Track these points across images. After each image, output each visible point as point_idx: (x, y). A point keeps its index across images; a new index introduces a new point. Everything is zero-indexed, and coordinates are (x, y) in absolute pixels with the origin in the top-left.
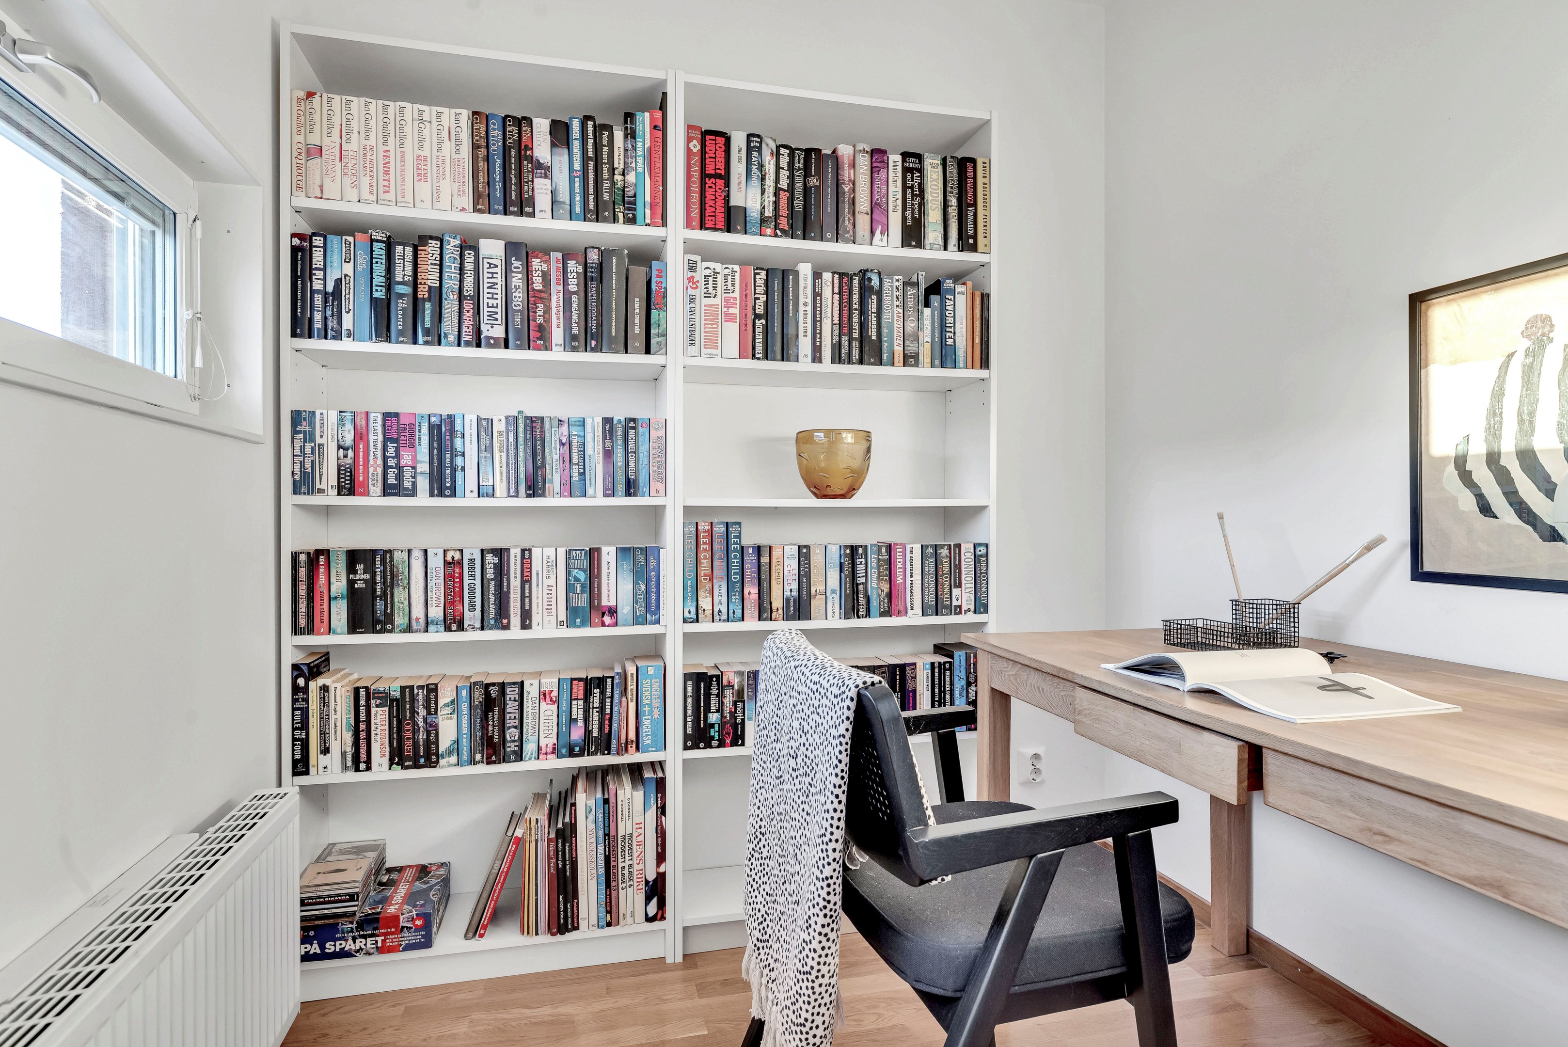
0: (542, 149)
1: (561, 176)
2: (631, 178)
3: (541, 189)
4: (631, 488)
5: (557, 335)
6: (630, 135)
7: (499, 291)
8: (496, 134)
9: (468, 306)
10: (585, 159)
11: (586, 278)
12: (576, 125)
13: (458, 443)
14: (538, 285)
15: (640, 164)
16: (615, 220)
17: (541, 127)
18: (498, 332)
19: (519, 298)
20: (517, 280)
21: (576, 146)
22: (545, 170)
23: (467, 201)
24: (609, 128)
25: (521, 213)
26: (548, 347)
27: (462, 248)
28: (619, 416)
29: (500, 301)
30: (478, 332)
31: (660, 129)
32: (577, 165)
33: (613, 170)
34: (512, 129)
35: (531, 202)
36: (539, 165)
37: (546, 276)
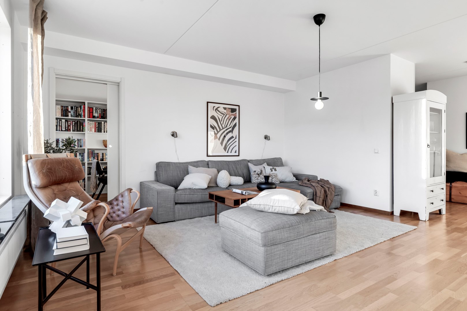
0: (70, 110)
1: (72, 113)
2: (81, 113)
3: (70, 114)
4: (81, 146)
5: (72, 130)
6: (81, 108)
7: (64, 125)
8: (64, 108)
9: (60, 127)
10: (75, 111)
11: (75, 124)
12: (74, 107)
13: (59, 142)
14: (69, 124)
15: (82, 111)
16: (79, 117)
17: (70, 108)
18: (64, 130)
19: (67, 126)
20: (67, 124)
21: (74, 109)
22: (70, 112)
23: (60, 115)
24: (78, 107)
25: (67, 117)
26: (70, 131)
27: (60, 120)
28: (79, 139)
29: (64, 126)
30: (62, 129)
31: (84, 107)
32: (74, 111)
33: (78, 112)
34: (66, 108)
35: (68, 115)
36: (69, 111)
37: (70, 124)
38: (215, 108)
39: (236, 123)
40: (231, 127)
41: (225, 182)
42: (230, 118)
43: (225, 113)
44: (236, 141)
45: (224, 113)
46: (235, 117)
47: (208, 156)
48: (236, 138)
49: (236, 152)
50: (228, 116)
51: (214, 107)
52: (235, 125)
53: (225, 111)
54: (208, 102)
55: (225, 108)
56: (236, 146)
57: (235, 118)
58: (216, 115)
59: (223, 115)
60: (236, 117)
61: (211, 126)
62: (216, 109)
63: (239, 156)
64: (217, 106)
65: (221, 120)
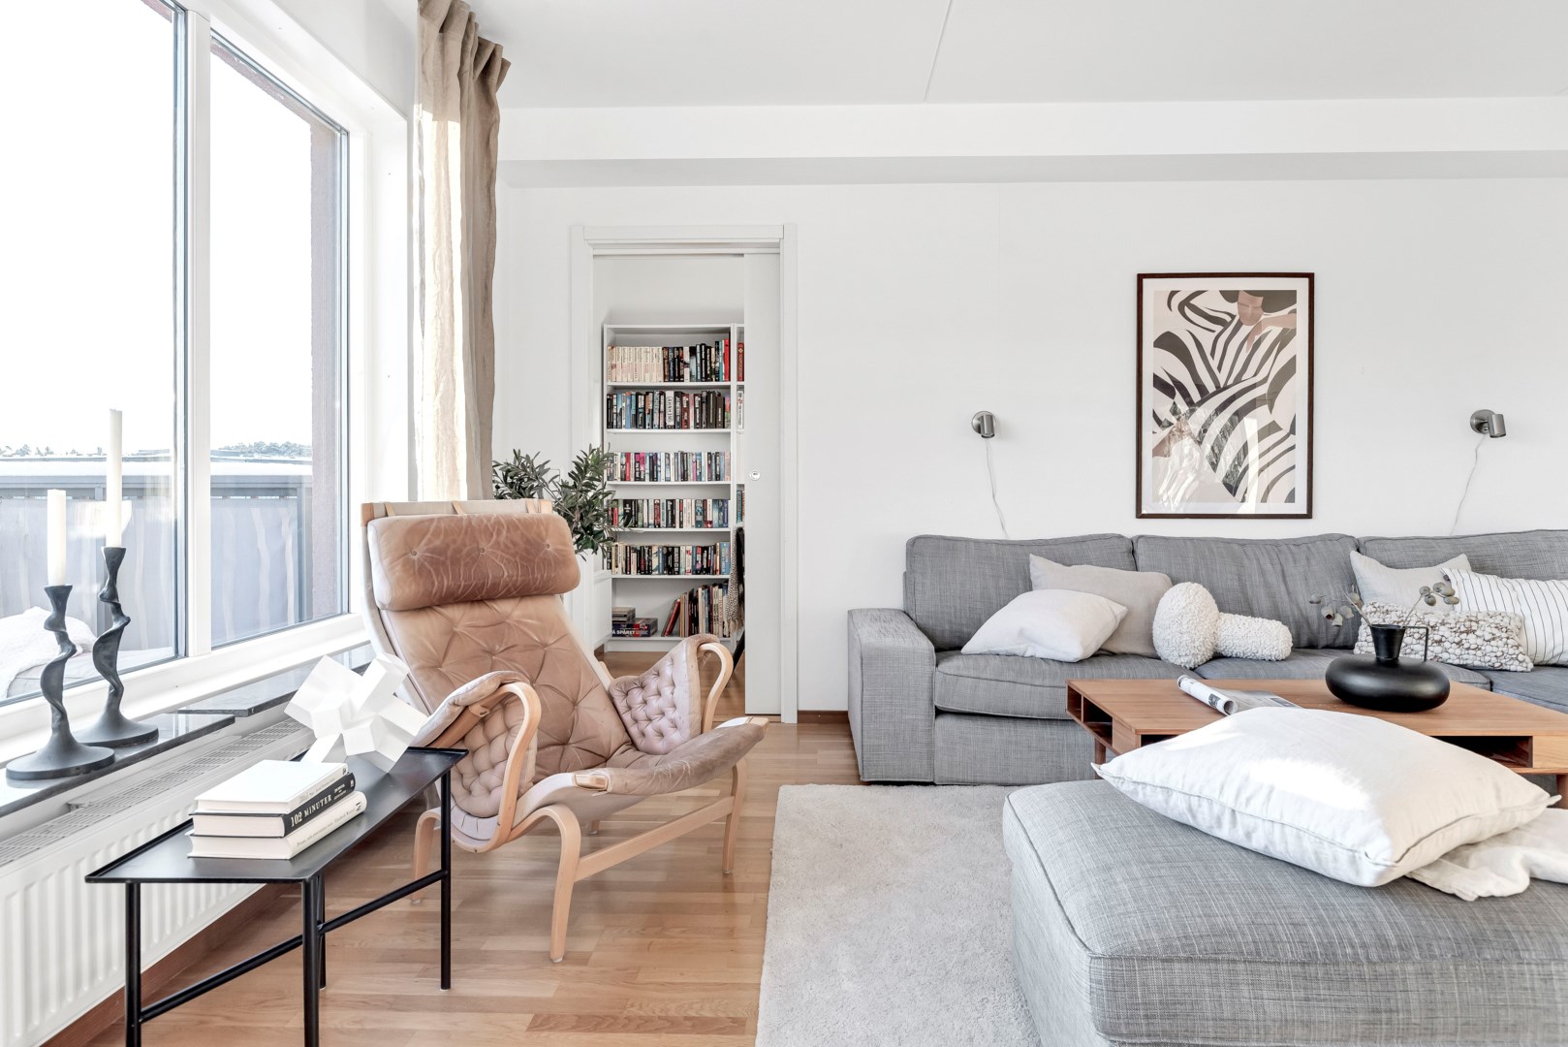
0: (687, 358)
1: (693, 367)
2: (718, 365)
3: (686, 372)
4: (718, 477)
5: (692, 423)
6: (717, 349)
7: (672, 409)
8: (671, 354)
9: (662, 415)
10: (701, 359)
11: (701, 403)
12: (698, 347)
13: (659, 463)
14: (685, 406)
15: (721, 359)
16: (712, 380)
17: (686, 350)
18: (672, 423)
19: (678, 411)
20: (678, 405)
21: (698, 355)
22: (687, 365)
23: (661, 378)
24: (710, 348)
25: (680, 381)
26: (688, 428)
27: (660, 394)
28: (713, 452)
29: (672, 412)
30: (665, 423)
31: (728, 346)
32: (699, 362)
33: (711, 362)
34: (676, 352)
35: (683, 376)
36: (685, 363)
37: (688, 402)
38: (1176, 300)
39: (1293, 360)
40: (1265, 380)
41: (1186, 637)
42: (1257, 338)
43: (1233, 317)
44: (1293, 448)
45: (1228, 319)
46: (1284, 330)
47: (1140, 515)
48: (1293, 431)
49: (1291, 498)
50: (1245, 330)
51: (1173, 293)
52: (1289, 369)
53: (1233, 308)
54: (1141, 277)
55: (1230, 296)
56: (1293, 467)
57: (1284, 339)
58: (1181, 329)
59: (1218, 328)
60: (1293, 333)
61: (1158, 383)
62: (1186, 303)
63: (1309, 515)
64: (1187, 286)
65: (1208, 351)
